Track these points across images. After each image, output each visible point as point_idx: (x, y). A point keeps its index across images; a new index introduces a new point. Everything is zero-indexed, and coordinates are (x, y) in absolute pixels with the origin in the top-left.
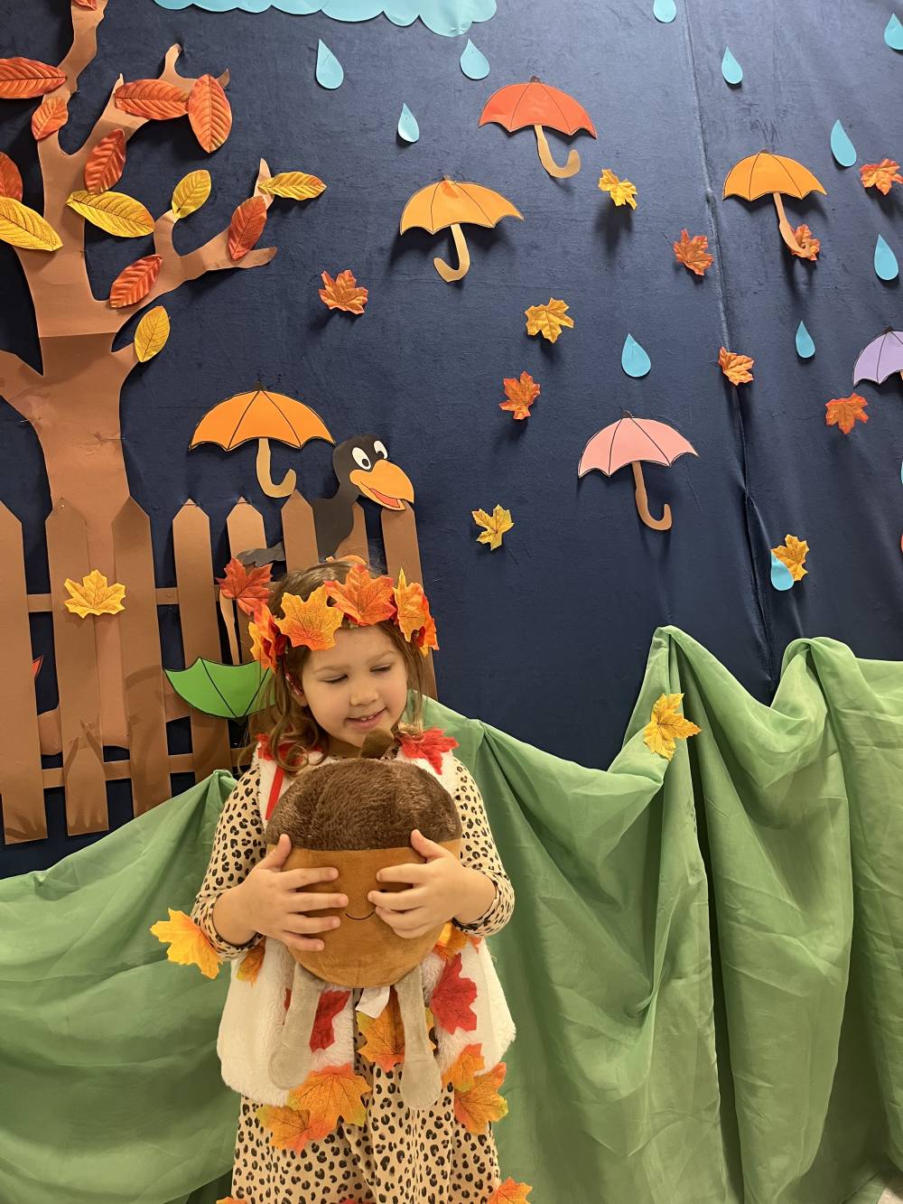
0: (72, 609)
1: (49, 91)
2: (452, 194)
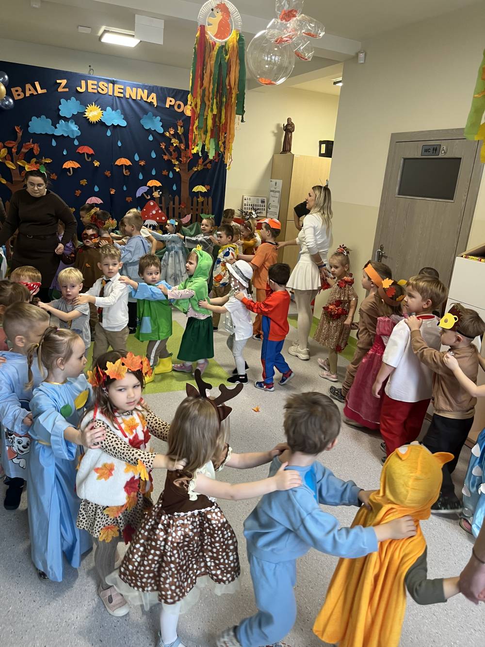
1: (14, 146)
2: (70, 162)
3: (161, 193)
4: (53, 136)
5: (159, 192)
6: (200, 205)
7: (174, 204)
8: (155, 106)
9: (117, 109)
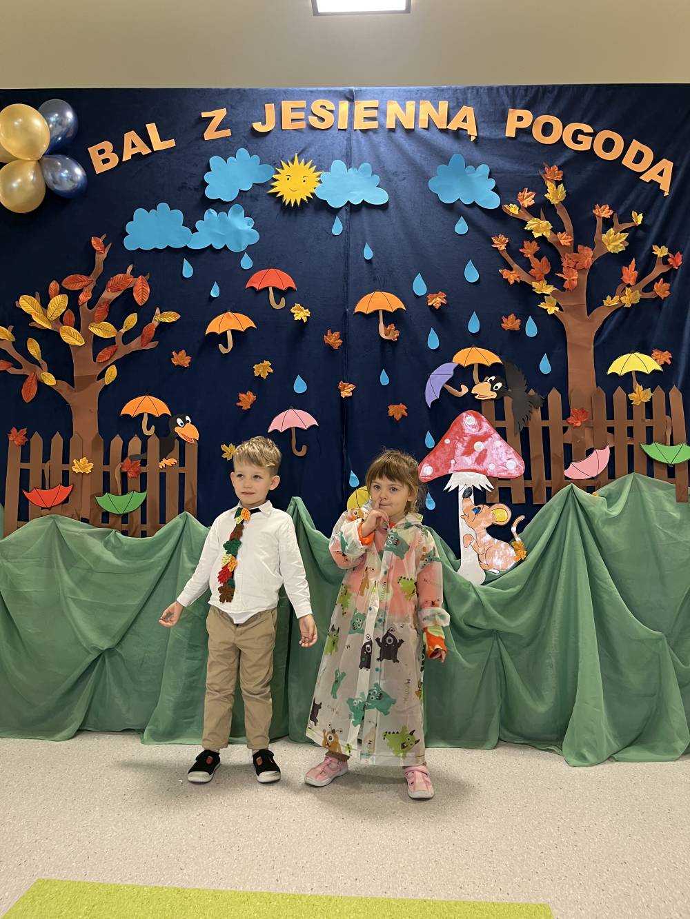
0: (74, 469)
1: (86, 286)
3: (499, 385)
4: (187, 252)
5: (493, 383)
6: (639, 414)
7: (545, 416)
8: (473, 138)
9: (361, 161)
